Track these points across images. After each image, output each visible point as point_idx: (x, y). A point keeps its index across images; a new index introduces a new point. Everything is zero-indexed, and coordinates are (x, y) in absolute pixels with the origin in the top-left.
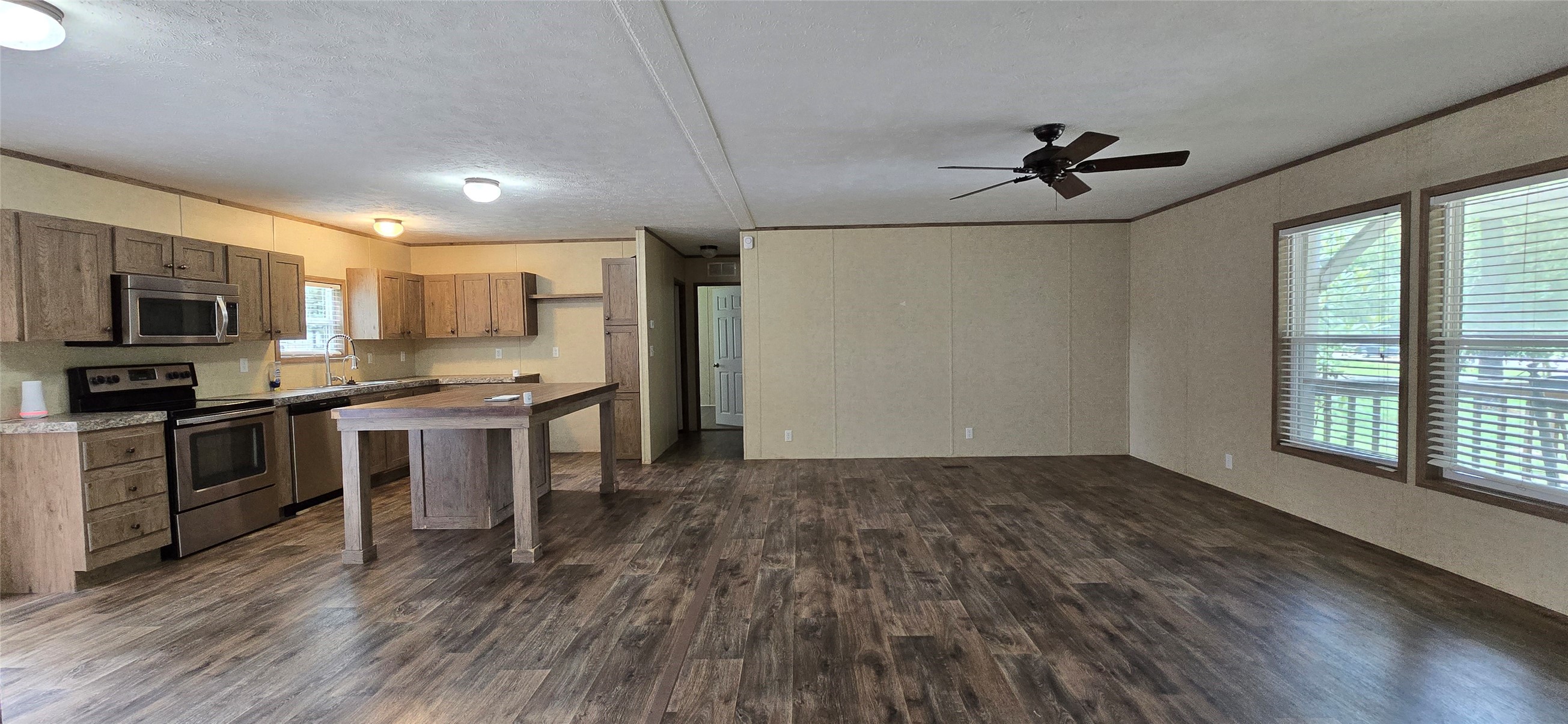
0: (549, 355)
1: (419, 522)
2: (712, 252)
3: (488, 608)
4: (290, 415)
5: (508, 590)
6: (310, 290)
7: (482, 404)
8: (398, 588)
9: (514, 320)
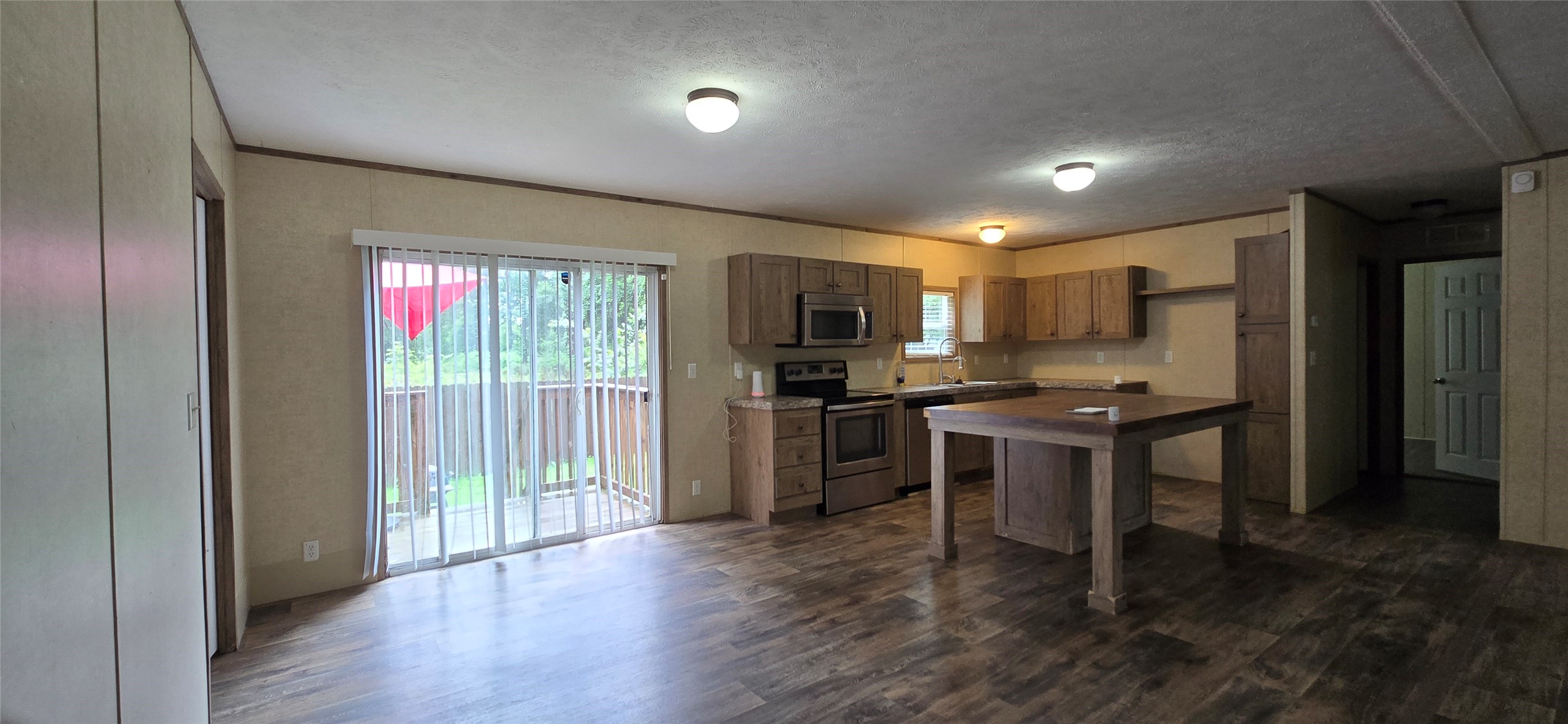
0: (1160, 360)
1: (1000, 529)
2: (1437, 210)
3: (1050, 656)
4: (906, 408)
5: (1078, 642)
6: (928, 299)
7: (1062, 416)
8: (966, 596)
9: (1117, 320)
